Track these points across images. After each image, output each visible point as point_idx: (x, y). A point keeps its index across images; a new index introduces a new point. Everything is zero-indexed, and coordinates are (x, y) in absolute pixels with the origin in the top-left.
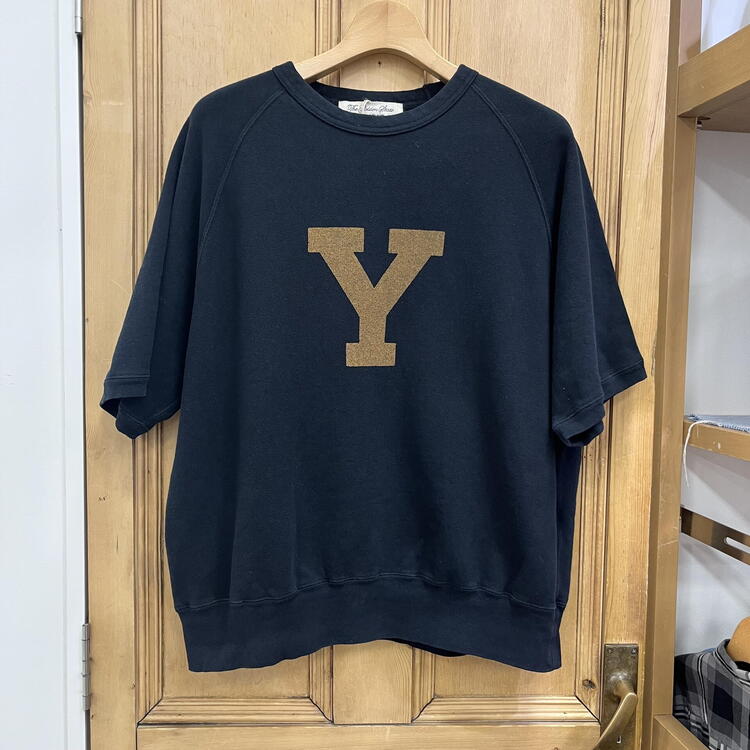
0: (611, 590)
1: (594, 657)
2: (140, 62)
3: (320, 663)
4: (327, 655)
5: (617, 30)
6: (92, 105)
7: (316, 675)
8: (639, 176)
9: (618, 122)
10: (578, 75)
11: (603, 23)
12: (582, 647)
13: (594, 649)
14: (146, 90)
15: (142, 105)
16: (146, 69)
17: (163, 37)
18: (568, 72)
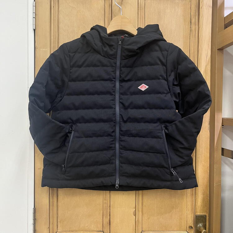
0: (197, 197)
1: (192, 219)
2: (52, 37)
3: (106, 220)
4: (108, 218)
5: (196, 26)
6: (38, 50)
7: (105, 224)
8: (203, 69)
9: (196, 53)
10: (184, 39)
11: (191, 24)
12: (188, 215)
13: (192, 216)
14: (54, 46)
15: (53, 50)
16: (54, 39)
17: (59, 30)
18: (181, 38)
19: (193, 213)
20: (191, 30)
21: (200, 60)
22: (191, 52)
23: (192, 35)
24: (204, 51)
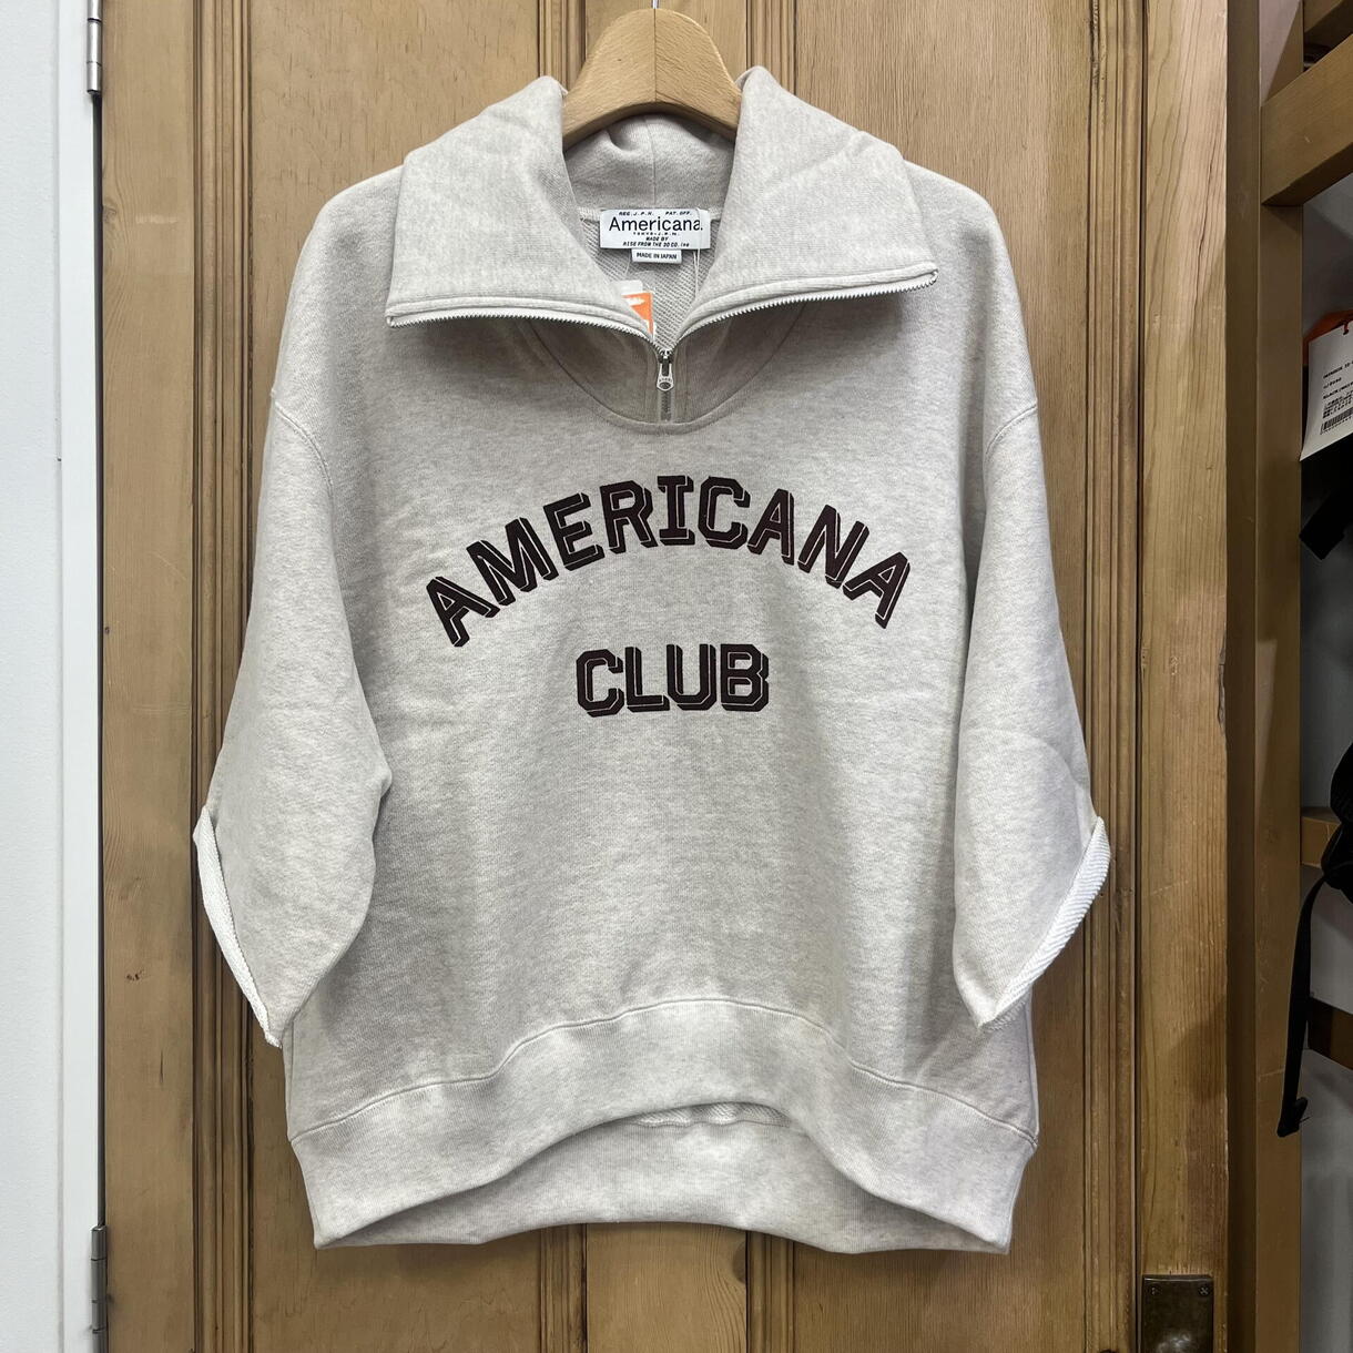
0: (1152, 1162)
1: (1121, 1302)
2: (208, 143)
3: (561, 1310)
4: (575, 1293)
5: (1125, 47)
6: (117, 225)
7: (553, 1335)
8: (1178, 325)
9: (1131, 221)
10: (1049, 137)
11: (1096, 34)
12: (1096, 1280)
13: (1120, 1285)
14: (219, 195)
15: (212, 223)
16: (219, 154)
17: (253, 95)
18: (1030, 132)
19: (1123, 1265)
20: (1094, 79)
21: (1157, 270)
22: (1100, 221)
23: (1101, 104)
24: (1185, 205)
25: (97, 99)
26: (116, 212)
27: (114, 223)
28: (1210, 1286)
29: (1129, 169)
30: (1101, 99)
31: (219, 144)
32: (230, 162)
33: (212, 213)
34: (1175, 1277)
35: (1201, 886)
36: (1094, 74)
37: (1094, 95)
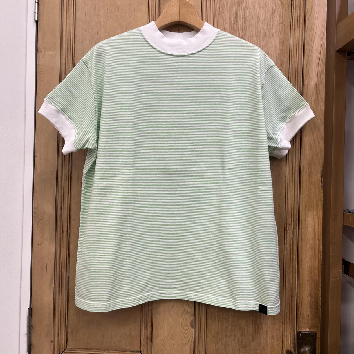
0: (301, 301)
1: (292, 338)
2: (64, 33)
3: (146, 333)
4: (150, 329)
5: (300, 10)
6: (41, 54)
7: (144, 340)
8: (312, 83)
9: (301, 56)
10: (280, 33)
11: (292, 7)
12: (285, 332)
13: (292, 333)
14: (67, 46)
15: (65, 54)
16: (67, 36)
17: (76, 21)
18: (275, 32)
19: (292, 328)
20: (292, 19)
21: (307, 68)
22: (292, 55)
23: (293, 25)
24: (315, 51)
25: (37, 22)
26: (41, 51)
27: (40, 53)
28: (315, 334)
29: (300, 42)
30: (293, 24)
31: (67, 34)
32: (70, 38)
33: (65, 51)
34: (306, 332)
35: (315, 229)
36: (292, 17)
37: (292, 23)
